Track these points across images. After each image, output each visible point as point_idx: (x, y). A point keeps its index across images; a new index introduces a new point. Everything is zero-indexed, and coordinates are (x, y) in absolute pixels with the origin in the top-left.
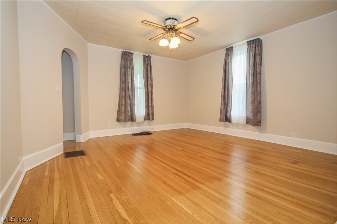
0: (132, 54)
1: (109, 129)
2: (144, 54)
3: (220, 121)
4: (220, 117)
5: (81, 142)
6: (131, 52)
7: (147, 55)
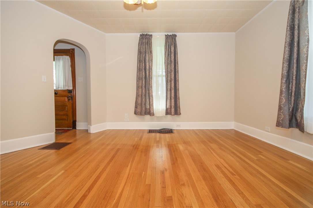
0: (151, 35)
1: (125, 122)
2: (166, 34)
3: (277, 126)
4: (278, 118)
5: (91, 133)
6: (150, 34)
7: (170, 34)
